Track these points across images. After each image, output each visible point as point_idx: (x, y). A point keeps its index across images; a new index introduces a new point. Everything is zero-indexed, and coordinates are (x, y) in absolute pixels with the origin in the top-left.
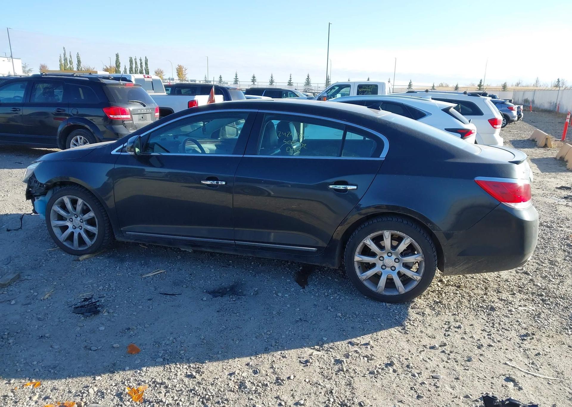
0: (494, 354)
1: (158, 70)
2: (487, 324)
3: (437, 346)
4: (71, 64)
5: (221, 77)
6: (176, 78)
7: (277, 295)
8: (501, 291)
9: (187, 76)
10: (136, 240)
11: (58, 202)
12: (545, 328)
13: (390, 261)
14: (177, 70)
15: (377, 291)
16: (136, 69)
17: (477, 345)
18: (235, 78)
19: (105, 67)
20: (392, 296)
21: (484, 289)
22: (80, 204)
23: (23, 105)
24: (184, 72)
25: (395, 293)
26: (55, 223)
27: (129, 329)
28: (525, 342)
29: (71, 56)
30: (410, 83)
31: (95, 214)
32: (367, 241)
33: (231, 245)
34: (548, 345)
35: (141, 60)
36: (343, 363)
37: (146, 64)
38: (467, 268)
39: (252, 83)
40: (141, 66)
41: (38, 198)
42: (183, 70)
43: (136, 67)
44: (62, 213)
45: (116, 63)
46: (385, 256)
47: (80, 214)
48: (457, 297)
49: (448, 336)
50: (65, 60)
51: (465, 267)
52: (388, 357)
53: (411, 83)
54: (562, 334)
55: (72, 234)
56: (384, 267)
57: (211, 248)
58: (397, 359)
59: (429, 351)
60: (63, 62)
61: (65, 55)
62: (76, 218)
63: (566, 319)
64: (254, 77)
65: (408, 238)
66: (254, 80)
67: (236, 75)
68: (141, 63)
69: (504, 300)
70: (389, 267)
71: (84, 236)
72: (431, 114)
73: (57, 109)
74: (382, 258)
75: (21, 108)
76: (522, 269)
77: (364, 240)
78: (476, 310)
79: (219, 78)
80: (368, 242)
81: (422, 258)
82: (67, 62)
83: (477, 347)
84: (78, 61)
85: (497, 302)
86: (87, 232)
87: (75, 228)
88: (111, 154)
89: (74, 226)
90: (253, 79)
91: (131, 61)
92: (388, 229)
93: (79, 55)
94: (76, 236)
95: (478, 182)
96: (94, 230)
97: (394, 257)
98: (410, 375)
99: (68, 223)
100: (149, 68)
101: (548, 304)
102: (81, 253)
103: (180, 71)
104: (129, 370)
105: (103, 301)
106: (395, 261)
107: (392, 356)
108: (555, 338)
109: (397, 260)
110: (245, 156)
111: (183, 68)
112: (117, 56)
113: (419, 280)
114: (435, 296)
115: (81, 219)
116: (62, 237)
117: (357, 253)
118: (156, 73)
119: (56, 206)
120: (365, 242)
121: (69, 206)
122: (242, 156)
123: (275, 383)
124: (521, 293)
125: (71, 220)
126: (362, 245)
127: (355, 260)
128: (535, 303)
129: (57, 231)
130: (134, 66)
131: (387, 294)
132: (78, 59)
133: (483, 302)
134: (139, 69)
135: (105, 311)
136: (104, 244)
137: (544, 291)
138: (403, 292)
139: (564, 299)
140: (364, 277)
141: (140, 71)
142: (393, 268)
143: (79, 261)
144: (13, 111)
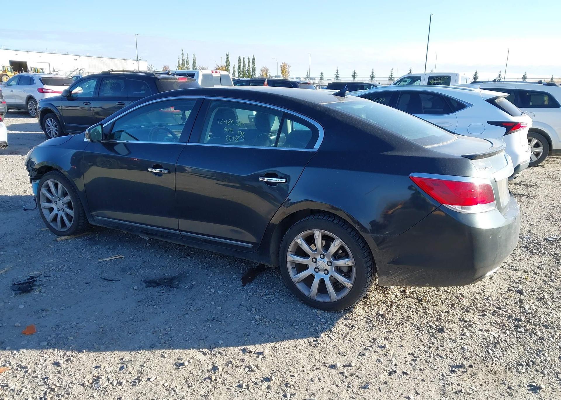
0: (402, 383)
1: (264, 67)
2: (422, 347)
3: (339, 365)
4: (187, 65)
5: (322, 74)
6: (280, 74)
7: (210, 291)
8: (470, 310)
9: (290, 73)
10: (104, 225)
11: (45, 185)
12: (493, 360)
13: (323, 263)
14: (281, 68)
15: (310, 296)
16: (244, 68)
17: (389, 371)
18: (336, 74)
19: (217, 67)
20: (324, 302)
21: (450, 305)
22: (60, 188)
23: (93, 99)
24: (287, 69)
25: (327, 300)
26: (44, 204)
27: (43, 310)
28: (454, 375)
29: (188, 57)
30: (524, 76)
31: (71, 197)
32: (298, 240)
33: (176, 235)
34: (481, 381)
35: (248, 59)
36: (217, 371)
37: (253, 62)
38: (405, 279)
39: (352, 79)
40: (249, 65)
41: (35, 181)
42: (287, 67)
43: (244, 66)
44: (49, 195)
45: (226, 63)
46: (318, 258)
47: (61, 197)
48: (409, 311)
49: (363, 356)
50: (183, 61)
51: (402, 277)
52: (273, 371)
53: (526, 76)
54: (511, 371)
55: (57, 215)
56: (317, 270)
57: (162, 236)
58: (282, 374)
59: (326, 370)
60: (181, 62)
61: (182, 56)
62: (60, 200)
63: (531, 353)
64: (355, 73)
65: (338, 239)
66: (354, 76)
67: (337, 71)
68: (249, 62)
69: (465, 321)
70: (322, 270)
71: (65, 218)
72: (472, 105)
73: (119, 102)
74: (315, 260)
75: (91, 102)
76: (518, 287)
77: (295, 238)
78: (421, 329)
79: (321, 75)
80: (300, 240)
81: (353, 262)
82: (184, 63)
83: (389, 373)
84: (194, 61)
85: (454, 323)
86: (67, 215)
87: (59, 210)
88: (83, 141)
89: (58, 208)
90: (353, 74)
91: (239, 60)
92: (318, 228)
93: (195, 56)
94: (59, 217)
95: (412, 179)
96: (71, 212)
97: (326, 260)
98: (282, 393)
99: (53, 206)
100: (256, 66)
101: (520, 332)
102: (61, 234)
103: (283, 68)
104: (9, 350)
105: (44, 281)
106: (327, 264)
107: (278, 370)
108: (498, 374)
109: (330, 263)
110: (188, 144)
111: (286, 66)
112: (228, 55)
113: (350, 288)
114: (382, 308)
115: (63, 202)
116: (49, 217)
117: (289, 253)
118: (262, 71)
119: (44, 189)
120: (297, 240)
121: (53, 189)
122: (185, 144)
123: (131, 383)
124: (494, 315)
125: (56, 202)
126: (294, 244)
127: (287, 260)
128: (503, 329)
129: (46, 212)
130: (242, 65)
131: (320, 299)
132: (194, 60)
133: (437, 321)
134: (246, 68)
135: (38, 290)
136: (80, 227)
137: (527, 315)
138: (335, 300)
139: (548, 328)
140: (297, 280)
141: (247, 69)
142: (326, 272)
143: (57, 241)
144: (85, 104)
